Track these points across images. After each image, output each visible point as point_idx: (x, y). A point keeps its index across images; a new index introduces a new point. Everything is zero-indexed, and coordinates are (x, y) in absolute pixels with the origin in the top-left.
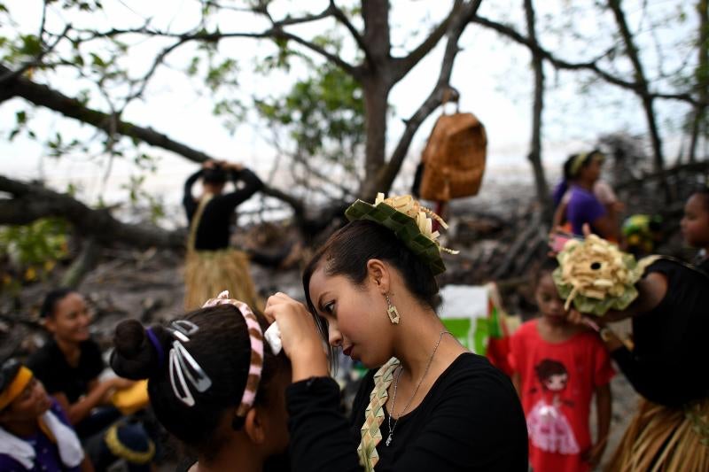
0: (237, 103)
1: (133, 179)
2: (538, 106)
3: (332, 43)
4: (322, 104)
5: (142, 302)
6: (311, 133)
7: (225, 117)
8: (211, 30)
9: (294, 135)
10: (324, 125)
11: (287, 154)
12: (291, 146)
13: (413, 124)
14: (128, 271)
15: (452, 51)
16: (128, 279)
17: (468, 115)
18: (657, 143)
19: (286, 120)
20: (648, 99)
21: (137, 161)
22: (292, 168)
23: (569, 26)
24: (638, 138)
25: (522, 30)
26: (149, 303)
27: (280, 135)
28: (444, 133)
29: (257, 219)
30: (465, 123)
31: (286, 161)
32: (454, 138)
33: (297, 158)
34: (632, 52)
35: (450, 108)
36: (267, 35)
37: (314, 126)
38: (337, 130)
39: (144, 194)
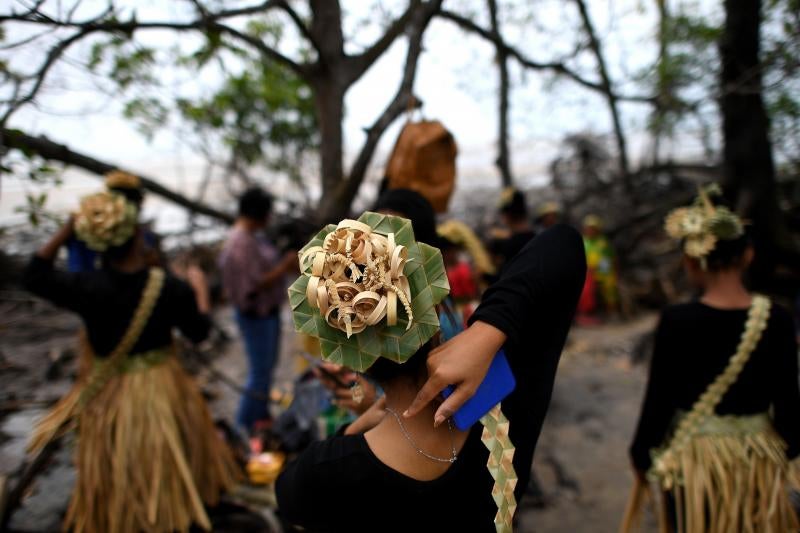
0: (155, 102)
1: (31, 199)
2: (504, 107)
3: (269, 30)
4: (260, 105)
5: (47, 354)
6: (248, 138)
7: (140, 120)
8: (124, 17)
9: (227, 140)
10: (264, 128)
11: (221, 164)
12: (225, 153)
13: (374, 133)
14: (23, 317)
15: (415, 51)
16: (23, 327)
17: (435, 124)
18: (621, 142)
19: (217, 123)
20: (613, 99)
21: (32, 176)
22: (226, 180)
23: (530, 18)
24: (603, 137)
25: (483, 21)
26: (56, 355)
27: (210, 141)
28: (411, 144)
29: (185, 242)
30: (434, 133)
31: (218, 172)
32: (423, 150)
33: (232, 167)
34: (594, 45)
35: (416, 116)
36: (195, 26)
37: (252, 129)
38: (280, 134)
39: (47, 216)
